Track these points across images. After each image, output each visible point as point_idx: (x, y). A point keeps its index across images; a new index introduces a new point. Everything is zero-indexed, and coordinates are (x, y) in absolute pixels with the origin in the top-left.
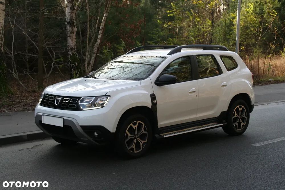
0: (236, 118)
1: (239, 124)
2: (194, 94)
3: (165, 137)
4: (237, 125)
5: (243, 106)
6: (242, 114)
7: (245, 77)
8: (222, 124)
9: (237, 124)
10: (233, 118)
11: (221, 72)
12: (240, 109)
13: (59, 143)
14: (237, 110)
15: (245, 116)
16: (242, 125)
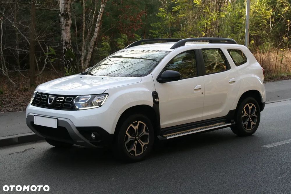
0: (245, 117)
1: (249, 123)
2: (199, 91)
3: (168, 138)
4: (247, 125)
5: (253, 104)
6: (252, 112)
7: (255, 72)
8: (231, 124)
9: (246, 123)
10: (242, 117)
11: (228, 68)
12: (250, 108)
13: (53, 146)
14: (247, 108)
15: (255, 115)
16: (252, 125)
